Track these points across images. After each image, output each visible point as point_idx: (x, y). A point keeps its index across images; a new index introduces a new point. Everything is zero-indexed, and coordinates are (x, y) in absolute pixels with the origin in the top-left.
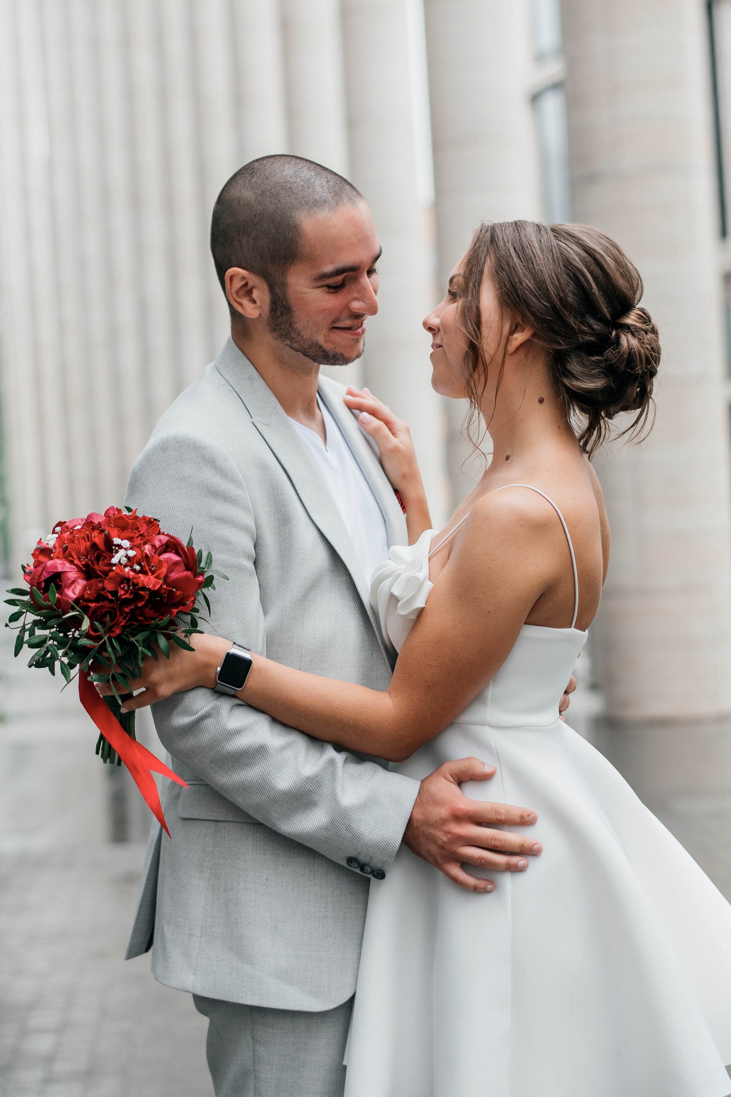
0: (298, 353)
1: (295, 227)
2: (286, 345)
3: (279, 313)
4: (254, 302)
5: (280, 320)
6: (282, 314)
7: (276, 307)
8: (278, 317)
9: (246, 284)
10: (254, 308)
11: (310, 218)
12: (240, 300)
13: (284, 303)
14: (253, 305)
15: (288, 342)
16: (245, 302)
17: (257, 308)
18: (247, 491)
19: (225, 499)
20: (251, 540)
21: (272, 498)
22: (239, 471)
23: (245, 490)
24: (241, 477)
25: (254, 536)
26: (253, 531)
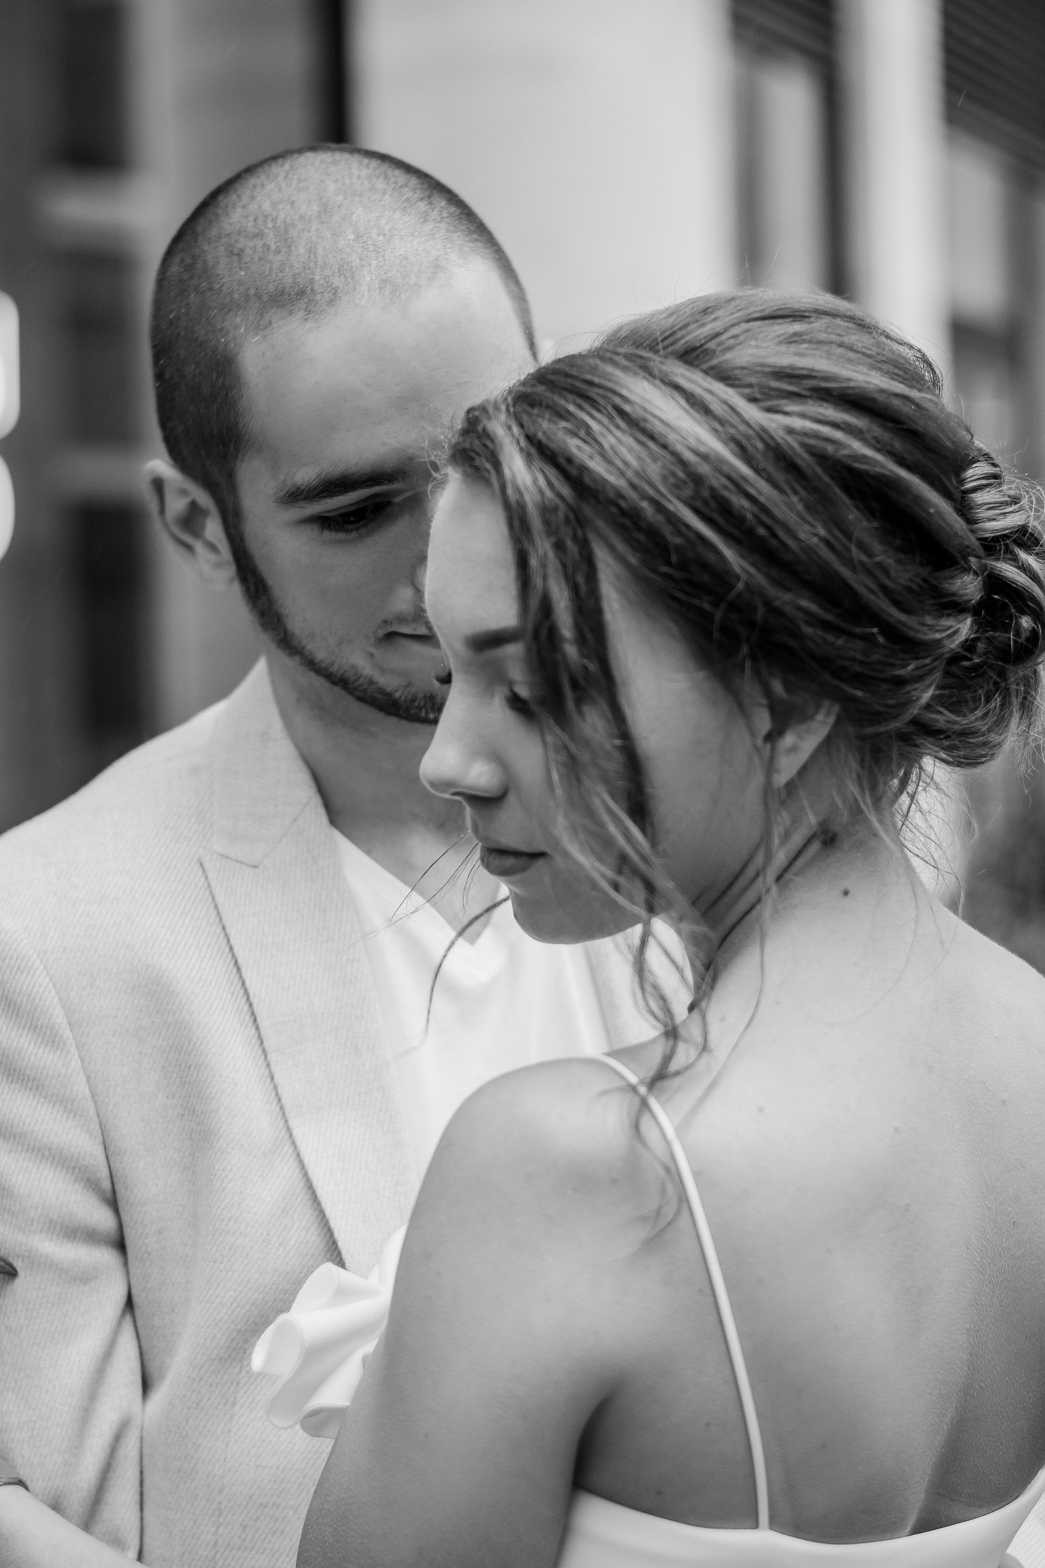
16: (199, 546)
18: (77, 1056)
19: (9, 1075)
20: (79, 1187)
21: (174, 1075)
22: (56, 1000)
23: (68, 1052)
24: (59, 1018)
25: (99, 1174)
26: (86, 1163)
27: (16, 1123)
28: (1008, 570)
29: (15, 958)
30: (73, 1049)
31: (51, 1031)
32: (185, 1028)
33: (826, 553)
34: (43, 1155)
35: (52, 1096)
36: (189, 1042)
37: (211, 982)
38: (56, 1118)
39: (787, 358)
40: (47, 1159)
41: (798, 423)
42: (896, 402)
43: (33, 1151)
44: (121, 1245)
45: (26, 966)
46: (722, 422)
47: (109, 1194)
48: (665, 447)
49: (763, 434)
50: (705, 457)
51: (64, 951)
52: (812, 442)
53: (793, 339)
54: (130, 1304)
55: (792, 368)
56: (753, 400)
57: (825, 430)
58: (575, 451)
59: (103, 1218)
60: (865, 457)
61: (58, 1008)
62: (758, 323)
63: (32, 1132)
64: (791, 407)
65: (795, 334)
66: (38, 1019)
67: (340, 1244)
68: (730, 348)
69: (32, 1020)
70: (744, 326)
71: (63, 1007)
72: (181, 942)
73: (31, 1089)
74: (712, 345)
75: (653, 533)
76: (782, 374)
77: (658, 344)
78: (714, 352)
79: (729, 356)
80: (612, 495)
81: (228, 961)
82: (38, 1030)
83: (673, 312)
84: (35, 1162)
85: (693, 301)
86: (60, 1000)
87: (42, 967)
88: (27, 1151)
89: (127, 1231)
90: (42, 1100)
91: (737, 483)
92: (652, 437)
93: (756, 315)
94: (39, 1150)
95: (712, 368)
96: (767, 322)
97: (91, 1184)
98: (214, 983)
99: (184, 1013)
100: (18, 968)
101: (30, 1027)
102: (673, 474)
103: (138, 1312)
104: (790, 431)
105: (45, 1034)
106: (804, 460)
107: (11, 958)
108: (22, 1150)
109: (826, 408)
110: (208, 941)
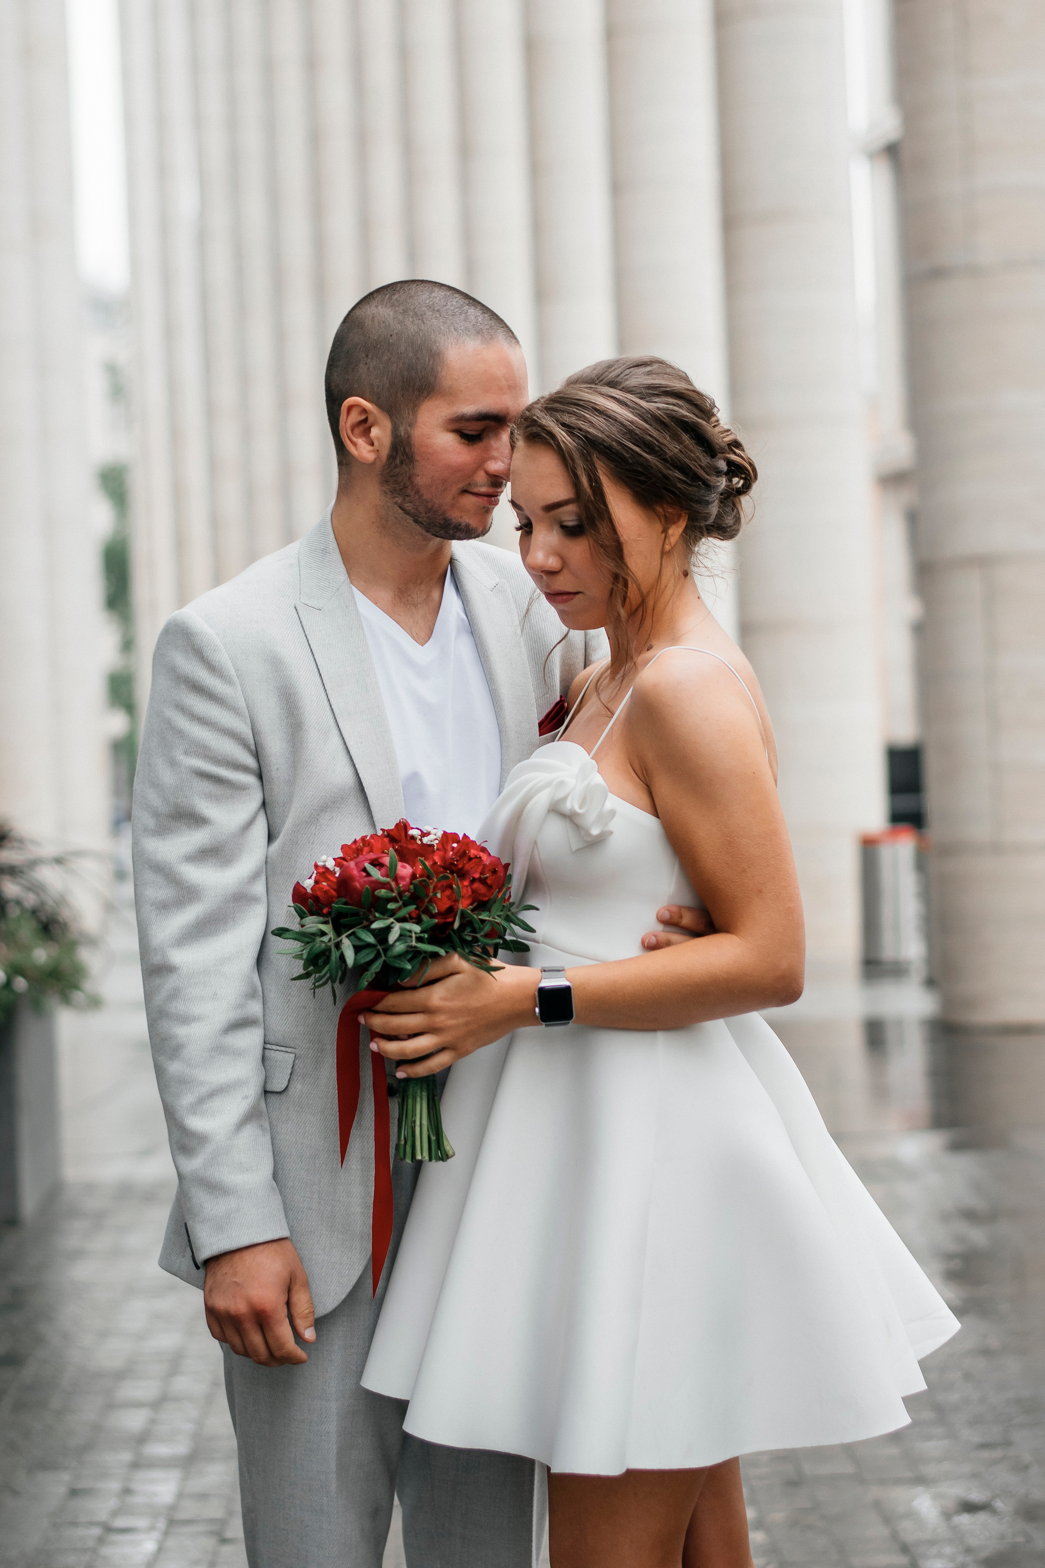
0: (408, 517)
1: (438, 354)
2: (396, 503)
3: (398, 461)
4: (372, 444)
5: (397, 470)
6: (402, 463)
7: (397, 453)
8: (396, 466)
9: (365, 420)
10: (370, 451)
11: (457, 347)
12: (354, 439)
13: (407, 450)
14: (370, 448)
15: (399, 500)
16: (361, 442)
17: (373, 451)
18: (240, 689)
19: (210, 697)
20: (240, 747)
21: (284, 699)
22: (231, 664)
23: (237, 687)
24: (233, 672)
25: (249, 742)
26: (244, 737)
27: (213, 718)
28: (733, 457)
29: (213, 646)
30: (239, 687)
31: (229, 678)
32: (288, 678)
33: (681, 456)
34: (225, 732)
35: (229, 707)
36: (290, 684)
37: (300, 658)
38: (231, 717)
39: (650, 381)
40: (226, 734)
41: (660, 405)
42: (689, 393)
43: (220, 730)
44: (260, 777)
45: (218, 649)
46: (633, 408)
47: (254, 752)
48: (616, 420)
49: (648, 411)
50: (632, 422)
51: (234, 644)
52: (668, 412)
53: (649, 373)
54: (264, 804)
55: (652, 384)
56: (641, 399)
57: (671, 407)
58: (582, 426)
59: (251, 762)
60: (686, 415)
61: (232, 668)
62: (633, 369)
63: (220, 722)
64: (657, 400)
65: (649, 371)
66: (223, 672)
67: (364, 785)
68: (627, 379)
69: (221, 673)
70: (629, 370)
71: (234, 668)
72: (286, 640)
73: (220, 703)
74: (619, 379)
75: (617, 453)
76: (649, 387)
77: (596, 381)
78: (621, 382)
79: (627, 383)
80: (600, 441)
81: (307, 649)
82: (223, 677)
83: (594, 367)
84: (221, 735)
85: (599, 364)
86: (233, 665)
87: (225, 650)
88: (218, 731)
89: (263, 769)
90: (225, 708)
91: (645, 431)
92: (610, 417)
93: (631, 366)
94: (223, 730)
95: (623, 388)
96: (635, 368)
97: (246, 746)
98: (301, 658)
99: (288, 671)
100: (214, 650)
101: (220, 676)
102: (621, 430)
103: (267, 807)
104: (658, 409)
105: (226, 679)
106: (667, 420)
107: (211, 646)
108: (215, 730)
109: (668, 398)
110: (299, 640)
